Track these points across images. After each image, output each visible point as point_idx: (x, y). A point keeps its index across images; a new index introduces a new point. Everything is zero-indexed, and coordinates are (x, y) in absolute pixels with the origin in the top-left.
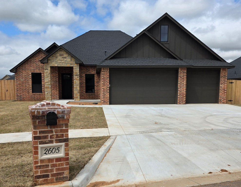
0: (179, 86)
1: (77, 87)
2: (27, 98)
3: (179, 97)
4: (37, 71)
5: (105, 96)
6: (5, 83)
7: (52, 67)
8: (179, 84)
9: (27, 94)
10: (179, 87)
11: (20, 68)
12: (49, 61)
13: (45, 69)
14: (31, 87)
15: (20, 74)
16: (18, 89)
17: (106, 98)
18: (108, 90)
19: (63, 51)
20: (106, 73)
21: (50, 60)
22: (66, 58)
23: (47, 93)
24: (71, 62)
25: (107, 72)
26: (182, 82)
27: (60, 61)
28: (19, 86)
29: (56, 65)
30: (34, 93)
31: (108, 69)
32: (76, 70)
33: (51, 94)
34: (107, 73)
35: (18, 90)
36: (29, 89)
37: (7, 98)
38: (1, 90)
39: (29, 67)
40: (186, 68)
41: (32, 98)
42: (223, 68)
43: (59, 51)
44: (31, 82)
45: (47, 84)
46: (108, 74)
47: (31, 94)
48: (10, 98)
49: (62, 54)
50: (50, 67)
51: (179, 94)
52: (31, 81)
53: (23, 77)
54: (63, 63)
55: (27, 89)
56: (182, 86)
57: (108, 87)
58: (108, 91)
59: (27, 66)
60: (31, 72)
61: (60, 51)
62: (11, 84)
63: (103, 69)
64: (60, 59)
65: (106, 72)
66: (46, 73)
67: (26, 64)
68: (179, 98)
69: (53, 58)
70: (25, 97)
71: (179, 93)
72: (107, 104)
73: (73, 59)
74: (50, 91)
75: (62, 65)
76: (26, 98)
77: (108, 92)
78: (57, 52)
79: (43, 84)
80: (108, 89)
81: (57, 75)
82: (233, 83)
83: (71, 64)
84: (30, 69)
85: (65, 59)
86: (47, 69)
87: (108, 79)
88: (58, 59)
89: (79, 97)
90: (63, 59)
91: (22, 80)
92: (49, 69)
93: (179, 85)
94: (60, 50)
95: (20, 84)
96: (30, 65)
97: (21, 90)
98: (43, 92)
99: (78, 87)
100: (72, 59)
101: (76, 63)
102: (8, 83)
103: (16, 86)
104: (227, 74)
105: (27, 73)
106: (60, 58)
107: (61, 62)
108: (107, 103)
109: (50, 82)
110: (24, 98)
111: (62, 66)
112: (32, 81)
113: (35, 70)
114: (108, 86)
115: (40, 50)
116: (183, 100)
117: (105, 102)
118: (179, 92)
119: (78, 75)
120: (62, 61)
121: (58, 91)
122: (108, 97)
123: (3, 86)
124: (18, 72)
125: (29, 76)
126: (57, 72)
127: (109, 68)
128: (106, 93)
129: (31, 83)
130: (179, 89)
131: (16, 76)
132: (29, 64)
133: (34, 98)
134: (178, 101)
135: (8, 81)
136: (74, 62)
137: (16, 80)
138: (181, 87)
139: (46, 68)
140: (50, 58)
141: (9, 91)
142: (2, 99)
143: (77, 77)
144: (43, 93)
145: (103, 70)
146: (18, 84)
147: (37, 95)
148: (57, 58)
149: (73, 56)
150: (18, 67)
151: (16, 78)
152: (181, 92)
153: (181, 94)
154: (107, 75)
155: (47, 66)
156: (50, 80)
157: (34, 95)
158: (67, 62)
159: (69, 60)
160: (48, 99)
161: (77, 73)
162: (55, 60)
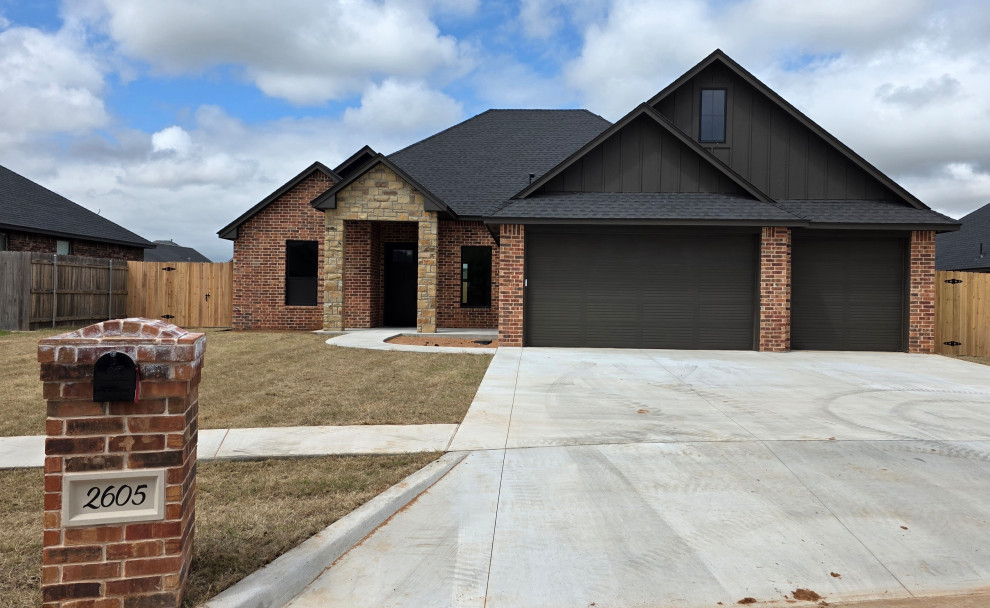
0: (764, 289)
1: (430, 287)
2: (268, 321)
3: (763, 325)
4: (305, 236)
5: (508, 316)
6: (201, 271)
7: (350, 224)
8: (764, 281)
9: (267, 309)
10: (763, 293)
11: (251, 224)
12: (341, 204)
13: (328, 229)
14: (283, 285)
15: (250, 243)
16: (241, 291)
17: (512, 324)
18: (520, 297)
20: (513, 241)
21: (343, 200)
22: (395, 193)
23: (330, 304)
24: (412, 208)
25: (517, 238)
26: (773, 277)
27: (378, 204)
28: (246, 282)
29: (363, 217)
30: (292, 307)
31: (522, 227)
32: (428, 232)
33: (344, 310)
34: (518, 242)
35: (240, 296)
36: (275, 294)
37: (207, 322)
38: (190, 293)
39: (281, 222)
40: (789, 228)
41: (282, 321)
42: (917, 231)
43: (373, 170)
44: (282, 270)
45: (330, 276)
46: (522, 246)
47: (281, 309)
48: (216, 320)
49: (383, 183)
50: (344, 221)
51: (762, 317)
52: (284, 267)
53: (259, 255)
54: (386, 210)
55: (270, 294)
56: (775, 289)
57: (519, 289)
58: (521, 301)
59: (273, 218)
60: (285, 239)
61: (377, 171)
62: (221, 277)
63: (505, 228)
64: (376, 197)
65: (514, 238)
66: (329, 240)
67: (271, 213)
68: (763, 329)
69: (353, 193)
70: (262, 318)
71: (764, 313)
72: (516, 345)
73: (418, 199)
74: (340, 299)
75: (381, 215)
76: (264, 321)
77: (520, 305)
78: (366, 176)
79: (320, 276)
80: (521, 293)
81: (369, 247)
82: (958, 281)
83: (412, 214)
84: (283, 228)
85: (392, 197)
86: (332, 228)
87: (522, 261)
88: (369, 197)
89: (433, 320)
90: (385, 197)
91: (255, 263)
92: (341, 228)
93: (763, 285)
94: (377, 168)
95: (249, 276)
96: (283, 216)
97: (251, 297)
98: (320, 303)
99: (434, 287)
100: (416, 196)
101: (427, 211)
102: (212, 272)
103: (236, 281)
104: (933, 251)
105: (273, 240)
106: (375, 193)
107: (378, 208)
108: (517, 340)
109: (341, 271)
110: (258, 321)
111: (381, 219)
112: (286, 267)
113: (298, 231)
114: (521, 285)
115: (317, 170)
116: (780, 337)
117: (509, 336)
118: (763, 309)
119: (432, 250)
120: (383, 204)
121: (368, 301)
122: (519, 321)
123: (196, 281)
124: (244, 237)
125: (279, 249)
126: (368, 238)
127: (525, 226)
128: (513, 309)
129: (283, 273)
130: (764, 301)
132: (280, 213)
133: (291, 321)
134: (762, 341)
136: (422, 208)
137: (237, 264)
138: (772, 293)
139: (330, 227)
140: (345, 194)
141: (213, 296)
142: (189, 323)
143: (428, 254)
144: (320, 307)
145: (505, 232)
146: (244, 276)
147: (301, 311)
148: (366, 192)
149: (417, 188)
150: (244, 223)
151: (236, 258)
152: (772, 309)
153: (771, 317)
154: (519, 249)
155: (334, 219)
156: (340, 263)
157: (292, 311)
158: (399, 206)
159: (406, 199)
160: (332, 324)
161: (429, 241)
162: (361, 199)
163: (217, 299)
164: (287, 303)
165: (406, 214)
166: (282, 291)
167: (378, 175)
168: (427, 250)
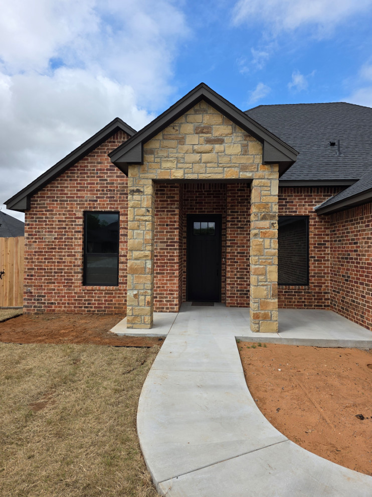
1: (269, 268)
2: (63, 304)
4: (103, 205)
7: (161, 186)
9: (62, 290)
11: (45, 194)
12: (149, 158)
13: (133, 192)
14: (79, 262)
15: (43, 214)
16: (33, 269)
19: (211, 110)
21: (152, 152)
22: (220, 141)
23: (135, 292)
24: (244, 160)
27: (197, 157)
28: (38, 259)
29: (178, 175)
30: (90, 288)
32: (266, 193)
33: (152, 300)
35: (32, 276)
36: (71, 273)
39: (78, 190)
41: (79, 304)
43: (192, 111)
44: (79, 245)
45: (136, 254)
47: (77, 290)
48: (11, 300)
49: (204, 127)
50: (155, 181)
52: (80, 242)
53: (53, 228)
54: (208, 165)
55: (65, 273)
59: (68, 186)
60: (83, 210)
61: (196, 112)
62: (17, 252)
64: (196, 147)
66: (133, 208)
67: (66, 180)
69: (166, 143)
70: (56, 300)
73: (254, 148)
74: (149, 286)
75: (201, 171)
76: (58, 303)
78: (182, 119)
79: (122, 252)
81: (177, 218)
83: (244, 168)
84: (79, 197)
85: (218, 147)
86: (138, 191)
88: (186, 147)
89: (275, 315)
90: (208, 147)
91: (49, 237)
92: (149, 190)
94: (197, 108)
95: (41, 252)
96: (80, 184)
97: (44, 276)
98: (122, 283)
99: (275, 268)
100: (250, 144)
101: (265, 163)
102: (7, 248)
103: (27, 259)
105: (69, 211)
106: (194, 140)
107: (200, 161)
109: (149, 248)
110: (52, 303)
111: (202, 176)
112: (84, 242)
113: (96, 201)
115: (118, 129)
119: (272, 217)
120: (205, 157)
121: (176, 281)
124: (36, 208)
125: (75, 221)
126: (176, 208)
129: (80, 249)
131: (28, 225)
132: (76, 180)
133: (89, 304)
135: (6, 241)
136: (259, 160)
137: (28, 238)
139: (135, 188)
140: (154, 144)
141: (7, 274)
143: (266, 223)
144: (121, 287)
146: (35, 252)
147: (99, 293)
148: (182, 141)
151: (27, 232)
155: (141, 178)
156: (149, 236)
157: (89, 292)
158: (226, 159)
159: (237, 149)
160: (139, 319)
161: (266, 205)
162: (175, 151)
163: (12, 277)
164: (85, 283)
165: (236, 170)
166: (79, 269)
167: (199, 118)
168: (264, 218)
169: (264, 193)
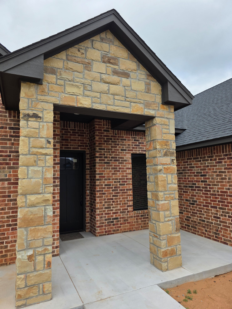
1: (172, 203)
12: (50, 78)
13: (27, 116)
19: (117, 42)
22: (126, 75)
23: (30, 252)
24: (148, 98)
27: (105, 87)
29: (85, 103)
54: (116, 97)
61: (102, 40)
64: (104, 76)
66: (28, 137)
69: (71, 65)
73: (156, 88)
74: (49, 239)
75: (110, 103)
83: (148, 106)
88: (93, 74)
90: (115, 78)
94: (103, 35)
99: (176, 203)
100: (152, 83)
107: (107, 93)
119: (172, 154)
120: (113, 88)
136: (159, 99)
139: (31, 113)
143: (167, 160)
148: (88, 66)
155: (38, 100)
156: (50, 175)
158: (133, 94)
159: (142, 86)
160: (35, 290)
161: (166, 143)
162: (81, 75)
165: (141, 106)
167: (105, 46)
168: (166, 155)
169: (165, 131)
